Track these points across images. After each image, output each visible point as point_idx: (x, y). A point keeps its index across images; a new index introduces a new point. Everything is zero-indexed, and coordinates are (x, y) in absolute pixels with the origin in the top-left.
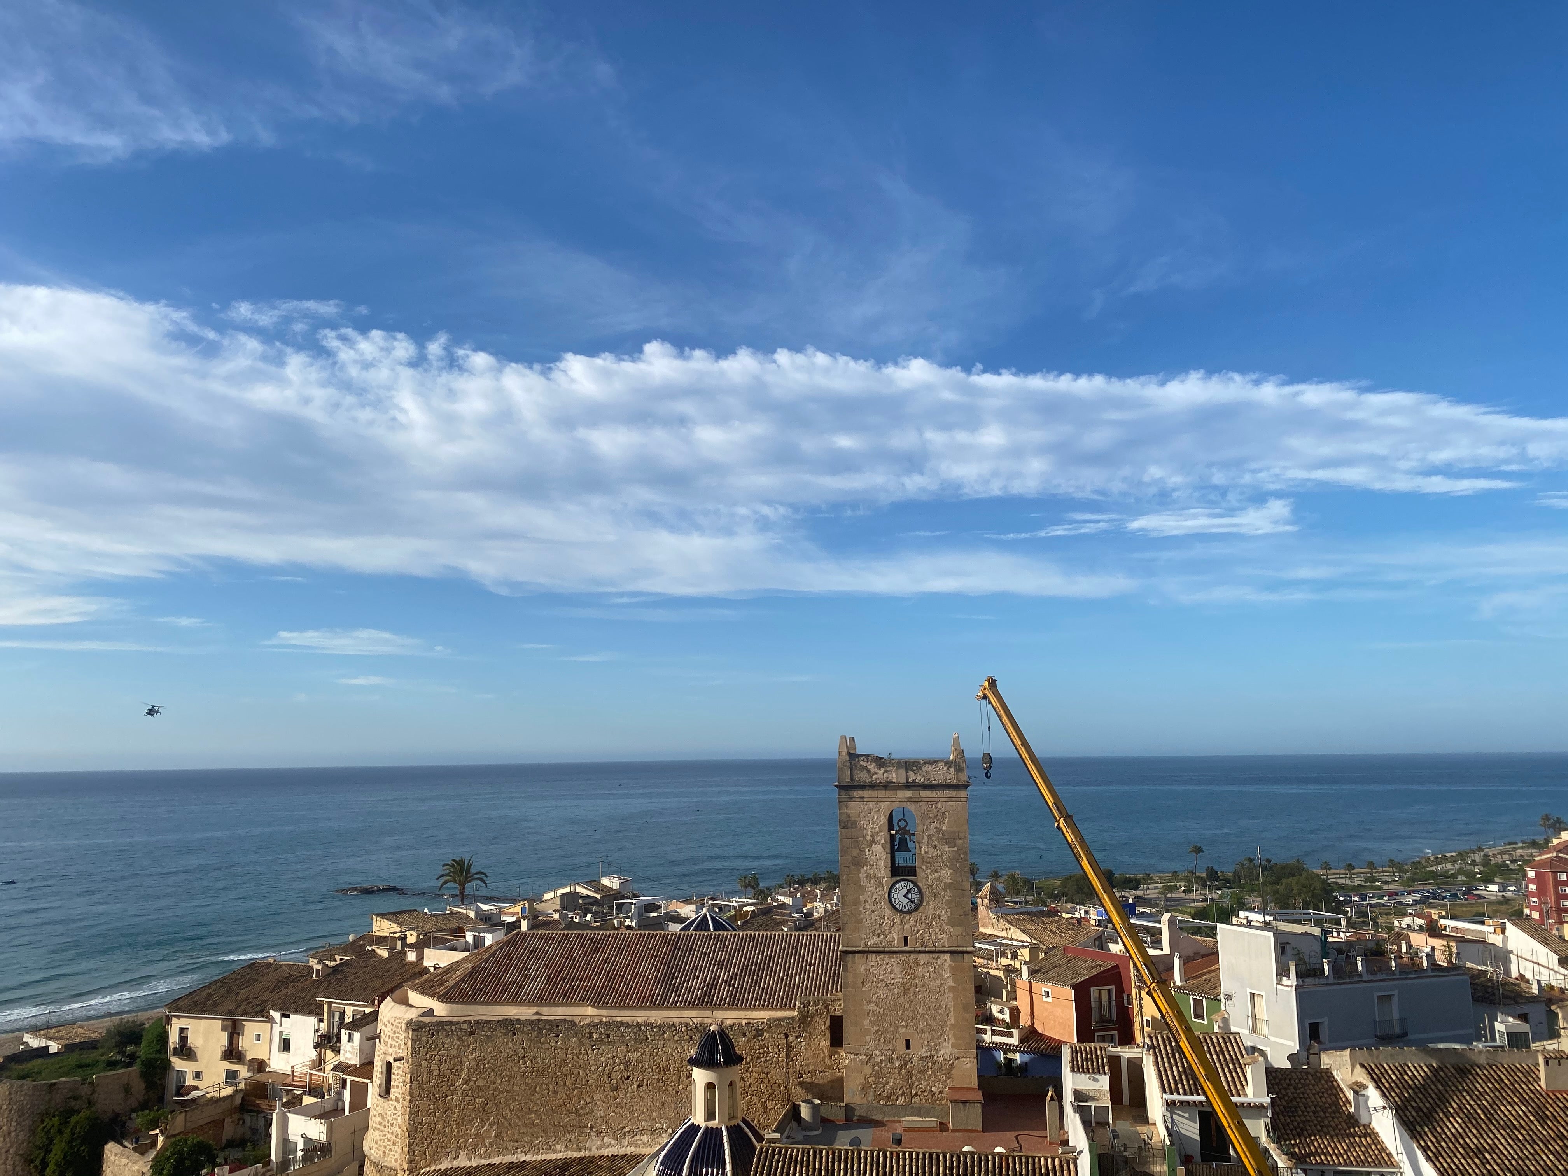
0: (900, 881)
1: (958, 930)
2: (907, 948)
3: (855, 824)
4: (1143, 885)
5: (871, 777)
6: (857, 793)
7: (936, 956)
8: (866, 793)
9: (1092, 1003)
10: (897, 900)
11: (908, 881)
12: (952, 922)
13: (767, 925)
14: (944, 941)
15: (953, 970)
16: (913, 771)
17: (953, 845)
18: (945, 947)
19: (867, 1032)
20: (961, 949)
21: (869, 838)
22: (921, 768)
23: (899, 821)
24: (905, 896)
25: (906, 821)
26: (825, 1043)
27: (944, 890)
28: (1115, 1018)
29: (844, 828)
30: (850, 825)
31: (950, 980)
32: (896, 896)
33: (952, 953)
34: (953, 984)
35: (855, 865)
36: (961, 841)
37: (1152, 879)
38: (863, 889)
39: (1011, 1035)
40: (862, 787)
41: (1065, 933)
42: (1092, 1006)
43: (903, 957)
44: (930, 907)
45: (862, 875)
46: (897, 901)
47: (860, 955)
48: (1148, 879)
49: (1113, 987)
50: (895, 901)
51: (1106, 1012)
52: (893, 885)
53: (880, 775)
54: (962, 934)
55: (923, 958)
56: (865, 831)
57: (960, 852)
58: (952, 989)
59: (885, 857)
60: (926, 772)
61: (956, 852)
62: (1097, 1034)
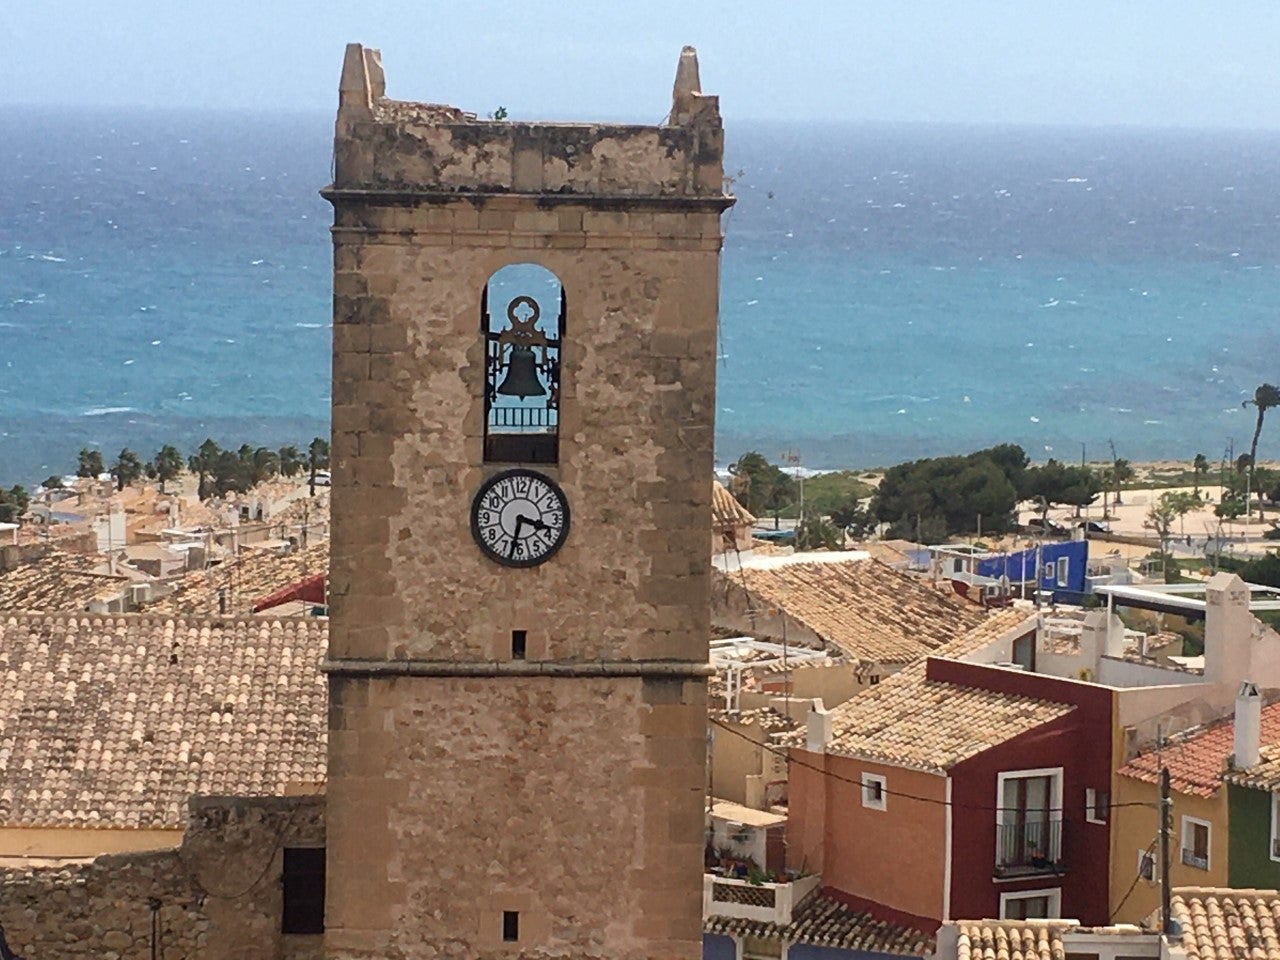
0: (510, 475)
1: (667, 616)
2: (519, 665)
3: (380, 309)
4: (1107, 491)
5: (437, 173)
6: (396, 218)
7: (604, 684)
8: (423, 217)
9: (1000, 814)
10: (497, 529)
11: (534, 476)
12: (651, 592)
13: (41, 596)
14: (629, 644)
15: (651, 729)
16: (565, 156)
17: (670, 376)
18: (629, 661)
19: (396, 894)
20: (676, 667)
21: (422, 351)
22: (588, 149)
23: (516, 303)
24: (521, 519)
25: (534, 305)
26: (265, 922)
27: (639, 502)
28: (1056, 853)
29: (349, 320)
30: (365, 311)
31: (637, 753)
32: (494, 518)
33: (649, 677)
34: (646, 764)
35: (381, 428)
36: (695, 365)
37: (1129, 474)
38: (398, 497)
39: (768, 900)
40: (409, 201)
41: (916, 624)
42: (1000, 821)
43: (507, 688)
44: (589, 553)
45: (399, 458)
46: (499, 533)
47: (382, 682)
48: (1120, 476)
49: (1058, 772)
50: (492, 534)
51: (1034, 835)
52: (488, 486)
53: (465, 167)
54: (681, 628)
55: (566, 693)
56: (410, 333)
57: (689, 394)
58: (642, 777)
59: (466, 407)
60: (605, 159)
61: (681, 395)
62: (1004, 897)
